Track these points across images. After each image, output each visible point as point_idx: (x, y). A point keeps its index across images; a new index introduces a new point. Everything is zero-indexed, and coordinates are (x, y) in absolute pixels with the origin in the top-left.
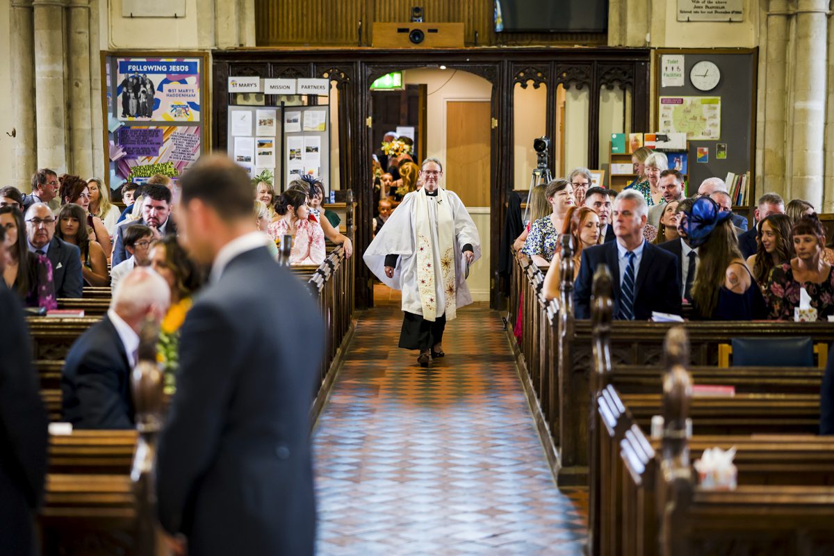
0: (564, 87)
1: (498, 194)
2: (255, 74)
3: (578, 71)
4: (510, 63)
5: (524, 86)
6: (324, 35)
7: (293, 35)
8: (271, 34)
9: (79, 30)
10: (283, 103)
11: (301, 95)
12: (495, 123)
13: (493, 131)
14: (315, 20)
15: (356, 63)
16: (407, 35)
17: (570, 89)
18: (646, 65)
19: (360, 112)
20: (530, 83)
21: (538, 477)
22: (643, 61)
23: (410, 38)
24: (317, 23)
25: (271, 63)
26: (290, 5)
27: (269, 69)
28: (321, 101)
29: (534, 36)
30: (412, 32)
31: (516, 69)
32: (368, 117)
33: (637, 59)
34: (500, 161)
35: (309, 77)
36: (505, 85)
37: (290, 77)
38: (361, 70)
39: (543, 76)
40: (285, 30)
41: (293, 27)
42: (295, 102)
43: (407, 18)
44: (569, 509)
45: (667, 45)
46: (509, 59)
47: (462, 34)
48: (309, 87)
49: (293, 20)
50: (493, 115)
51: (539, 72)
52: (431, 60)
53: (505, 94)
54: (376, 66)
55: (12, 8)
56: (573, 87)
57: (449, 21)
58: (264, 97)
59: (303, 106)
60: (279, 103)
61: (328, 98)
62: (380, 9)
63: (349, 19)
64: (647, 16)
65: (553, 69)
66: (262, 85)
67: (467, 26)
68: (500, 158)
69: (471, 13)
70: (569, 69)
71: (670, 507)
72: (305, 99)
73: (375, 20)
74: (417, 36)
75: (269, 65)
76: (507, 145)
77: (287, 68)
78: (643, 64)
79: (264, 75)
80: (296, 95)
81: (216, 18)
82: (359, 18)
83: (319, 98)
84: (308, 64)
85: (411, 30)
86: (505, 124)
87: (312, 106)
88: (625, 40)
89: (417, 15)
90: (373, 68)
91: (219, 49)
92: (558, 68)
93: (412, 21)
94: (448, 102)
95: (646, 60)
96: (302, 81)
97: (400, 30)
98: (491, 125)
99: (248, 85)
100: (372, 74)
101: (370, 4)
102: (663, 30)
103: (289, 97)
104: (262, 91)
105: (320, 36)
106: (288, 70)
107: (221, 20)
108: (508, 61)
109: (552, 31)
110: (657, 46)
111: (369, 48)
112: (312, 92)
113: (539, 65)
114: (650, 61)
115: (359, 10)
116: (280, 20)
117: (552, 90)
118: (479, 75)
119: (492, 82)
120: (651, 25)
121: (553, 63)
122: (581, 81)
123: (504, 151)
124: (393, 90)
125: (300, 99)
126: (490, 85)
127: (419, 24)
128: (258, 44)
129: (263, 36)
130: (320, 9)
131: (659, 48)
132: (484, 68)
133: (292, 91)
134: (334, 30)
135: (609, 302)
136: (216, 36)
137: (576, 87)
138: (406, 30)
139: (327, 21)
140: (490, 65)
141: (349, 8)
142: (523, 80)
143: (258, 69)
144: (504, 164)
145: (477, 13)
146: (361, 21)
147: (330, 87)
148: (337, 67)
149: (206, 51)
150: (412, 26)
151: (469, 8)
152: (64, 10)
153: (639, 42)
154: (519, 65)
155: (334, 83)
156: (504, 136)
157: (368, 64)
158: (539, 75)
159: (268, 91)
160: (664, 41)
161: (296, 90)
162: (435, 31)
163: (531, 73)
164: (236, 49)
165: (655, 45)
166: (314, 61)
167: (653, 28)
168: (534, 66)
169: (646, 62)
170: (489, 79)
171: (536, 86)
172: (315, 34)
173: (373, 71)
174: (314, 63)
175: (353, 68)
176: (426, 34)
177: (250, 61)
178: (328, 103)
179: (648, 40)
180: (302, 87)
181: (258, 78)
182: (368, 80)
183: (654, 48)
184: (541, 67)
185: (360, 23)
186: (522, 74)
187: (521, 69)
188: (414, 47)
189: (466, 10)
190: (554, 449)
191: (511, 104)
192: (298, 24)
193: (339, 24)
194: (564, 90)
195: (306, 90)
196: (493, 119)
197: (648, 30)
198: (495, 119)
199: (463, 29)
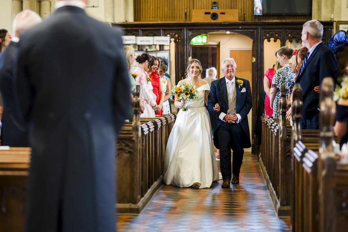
0: (290, 41)
1: (256, 95)
2: (133, 35)
3: (297, 33)
4: (262, 29)
5: (269, 41)
6: (168, 18)
7: (152, 17)
8: (141, 17)
9: (45, 12)
10: (147, 50)
11: (156, 45)
12: (254, 60)
13: (253, 64)
14: (164, 10)
15: (184, 29)
16: (209, 16)
17: (293, 43)
18: (331, 30)
19: (185, 54)
20: (272, 39)
21: (268, 213)
22: (329, 28)
23: (211, 17)
24: (165, 11)
25: (141, 30)
26: (151, 2)
27: (140, 33)
28: (166, 48)
29: (274, 17)
30: (212, 14)
31: (265, 32)
32: (189, 57)
33: (327, 27)
34: (257, 79)
35: (160, 35)
36: (259, 40)
37: (151, 36)
38: (186, 33)
39: (279, 36)
40: (149, 15)
41: (153, 13)
42: (153, 49)
43: (210, 7)
44: (283, 225)
45: (342, 20)
46: (262, 27)
47: (237, 15)
48: (160, 41)
49: (152, 10)
50: (253, 56)
51: (276, 33)
52: (221, 28)
53: (259, 45)
54: (194, 31)
55: (12, 2)
56: (294, 41)
57: (231, 8)
58: (137, 47)
59: (157, 51)
60: (145, 50)
61: (169, 46)
62: (196, 5)
63: (181, 9)
64: (332, 6)
65: (283, 32)
66: (136, 40)
67: (240, 11)
68: (257, 77)
69: (242, 6)
70: (292, 32)
71: (324, 173)
72: (158, 48)
73: (194, 9)
74: (214, 16)
75: (140, 30)
76: (260, 71)
77: (149, 32)
78: (330, 29)
79: (137, 35)
80: (153, 45)
81: (114, 8)
82: (186, 8)
83: (165, 46)
84: (159, 30)
85: (211, 13)
86: (259, 60)
87: (161, 50)
88: (321, 18)
89: (215, 5)
90: (193, 32)
91: (115, 23)
92: (286, 32)
93: (212, 8)
94: (231, 51)
95: (331, 27)
96: (156, 38)
97: (206, 13)
98: (252, 61)
99: (129, 40)
100: (191, 35)
101: (192, 2)
102: (340, 12)
103: (150, 46)
104: (136, 43)
105: (166, 18)
106: (149, 33)
107: (116, 8)
108: (261, 28)
109: (283, 14)
110: (337, 20)
111: (190, 22)
112: (162, 43)
113: (276, 30)
114: (333, 28)
115: (186, 5)
116: (146, 10)
117: (283, 43)
118: (246, 35)
119: (253, 39)
120: (334, 9)
121: (284, 29)
122: (298, 38)
123: (259, 73)
124: (203, 44)
125: (156, 47)
126: (252, 41)
127: (215, 10)
128: (135, 21)
129: (138, 18)
130: (166, 4)
131: (338, 21)
132: (248, 32)
133: (151, 43)
134: (173, 15)
135: (301, 103)
136: (114, 16)
137: (296, 41)
138: (209, 13)
139: (170, 10)
140: (252, 30)
141: (181, 3)
142: (268, 38)
143: (134, 33)
144: (259, 80)
145: (245, 6)
146: (186, 9)
147: (171, 41)
148: (174, 31)
149: (109, 23)
150: (212, 11)
151: (241, 3)
152: (38, 2)
153: (328, 18)
154: (266, 30)
155: (173, 40)
156: (259, 66)
157: (190, 30)
158: (277, 35)
159: (139, 43)
160: (341, 18)
161: (153, 42)
162: (224, 13)
163: (272, 34)
164: (124, 22)
165: (336, 19)
166: (162, 28)
167: (335, 11)
168: (274, 30)
169: (331, 28)
170: (251, 37)
171: (275, 41)
172: (164, 16)
173: (192, 33)
174: (163, 30)
175: (182, 32)
176: (219, 15)
177: (131, 29)
178: (169, 49)
179: (332, 17)
180: (156, 41)
181: (134, 36)
182: (190, 38)
183: (336, 21)
184: (278, 31)
185: (186, 10)
186: (268, 35)
187: (267, 32)
188: (213, 21)
189: (240, 4)
190: (277, 200)
191: (262, 50)
192: (155, 11)
193: (176, 12)
194: (289, 43)
195: (158, 42)
196: (253, 58)
197: (332, 12)
198: (254, 57)
199: (238, 12)
